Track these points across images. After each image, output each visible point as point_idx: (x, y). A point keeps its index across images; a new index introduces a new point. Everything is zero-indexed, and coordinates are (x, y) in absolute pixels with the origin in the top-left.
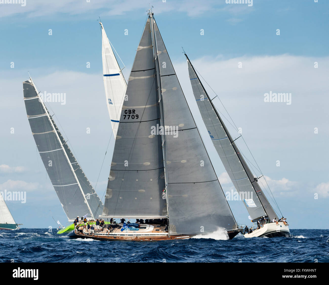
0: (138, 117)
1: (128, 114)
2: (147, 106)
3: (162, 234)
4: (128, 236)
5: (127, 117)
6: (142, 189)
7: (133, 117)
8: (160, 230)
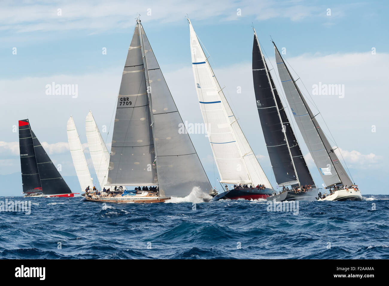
0: (131, 103)
1: (123, 101)
2: (139, 95)
3: (154, 197)
4: (127, 200)
5: (123, 103)
6: (137, 162)
7: (127, 104)
8: (153, 195)
